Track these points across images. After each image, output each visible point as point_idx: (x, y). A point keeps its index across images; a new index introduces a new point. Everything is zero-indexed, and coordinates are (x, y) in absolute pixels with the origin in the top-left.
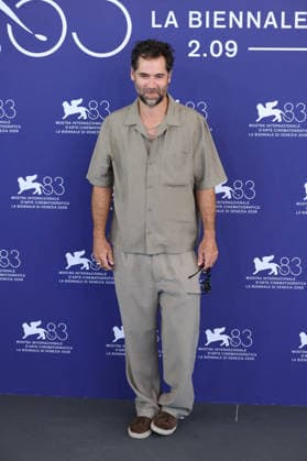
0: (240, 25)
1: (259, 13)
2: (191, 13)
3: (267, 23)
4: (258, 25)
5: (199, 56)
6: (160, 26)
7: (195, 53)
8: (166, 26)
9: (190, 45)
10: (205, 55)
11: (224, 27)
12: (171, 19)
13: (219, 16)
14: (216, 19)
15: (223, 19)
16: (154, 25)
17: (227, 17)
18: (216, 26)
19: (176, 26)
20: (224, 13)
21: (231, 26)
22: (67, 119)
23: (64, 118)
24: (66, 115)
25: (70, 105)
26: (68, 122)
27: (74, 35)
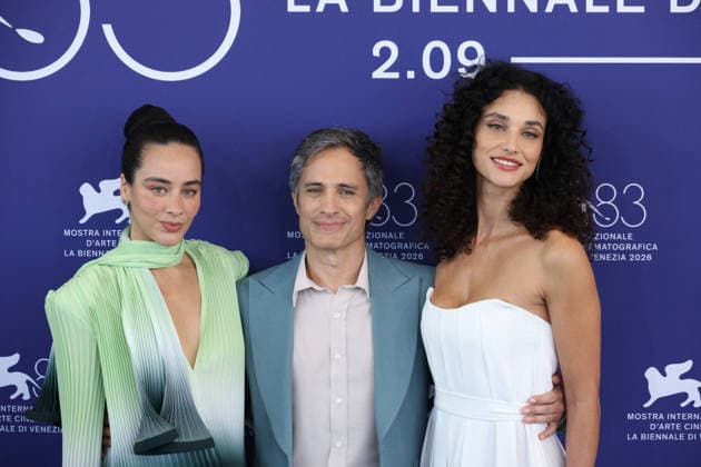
0: (491, 5)
3: (555, 2)
4: (532, 5)
5: (395, 75)
6: (306, 9)
7: (388, 70)
8: (320, 8)
9: (376, 52)
10: (411, 74)
11: (455, 10)
16: (293, 7)
18: (434, 8)
19: (343, 9)
21: (470, 9)
22: (88, 225)
23: (82, 221)
24: (89, 213)
25: (98, 190)
26: (91, 233)
27: (108, 29)
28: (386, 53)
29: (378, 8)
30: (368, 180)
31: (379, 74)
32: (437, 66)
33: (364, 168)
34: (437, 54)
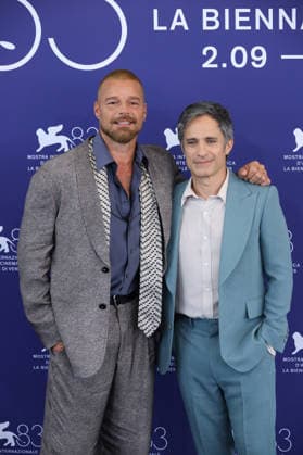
0: (270, 26)
1: (294, 11)
2: (205, 11)
4: (293, 26)
5: (216, 66)
6: (165, 28)
7: (212, 63)
8: (172, 28)
9: (205, 53)
10: (224, 65)
11: (249, 28)
12: (179, 20)
13: (241, 15)
14: (238, 19)
15: (247, 19)
16: (156, 28)
17: (252, 15)
18: (238, 27)
19: (186, 28)
20: (248, 10)
21: (258, 27)
23: (38, 150)
24: (42, 146)
25: (47, 132)
26: (43, 157)
27: (51, 41)
28: (210, 53)
29: (205, 28)
30: (223, 132)
31: (206, 65)
33: (220, 126)
34: (239, 54)
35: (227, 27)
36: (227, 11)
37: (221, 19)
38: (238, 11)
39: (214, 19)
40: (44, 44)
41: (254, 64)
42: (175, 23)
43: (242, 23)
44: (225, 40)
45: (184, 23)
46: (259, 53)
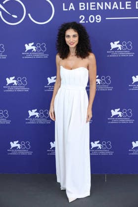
0: (102, 8)
1: (110, 3)
2: (80, 4)
3: (114, 7)
4: (110, 8)
5: (84, 22)
6: (67, 10)
8: (69, 10)
9: (80, 18)
10: (87, 22)
11: (95, 9)
12: (72, 7)
13: (93, 5)
14: (91, 6)
15: (94, 6)
16: (64, 10)
17: (96, 5)
18: (91, 9)
19: (74, 9)
20: (95, 3)
21: (98, 9)
22: (27, 52)
24: (27, 50)
25: (28, 45)
27: (29, 15)
28: (82, 18)
29: (80, 9)
32: (92, 20)
34: (92, 18)
35: (88, 9)
36: (87, 4)
37: (86, 6)
38: (91, 3)
39: (83, 6)
40: (27, 15)
41: (97, 21)
42: (70, 8)
43: (93, 8)
44: (87, 13)
45: (73, 8)
46: (98, 17)
